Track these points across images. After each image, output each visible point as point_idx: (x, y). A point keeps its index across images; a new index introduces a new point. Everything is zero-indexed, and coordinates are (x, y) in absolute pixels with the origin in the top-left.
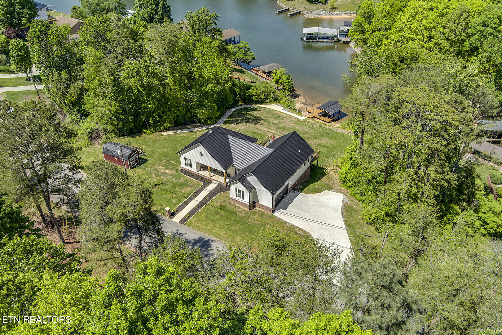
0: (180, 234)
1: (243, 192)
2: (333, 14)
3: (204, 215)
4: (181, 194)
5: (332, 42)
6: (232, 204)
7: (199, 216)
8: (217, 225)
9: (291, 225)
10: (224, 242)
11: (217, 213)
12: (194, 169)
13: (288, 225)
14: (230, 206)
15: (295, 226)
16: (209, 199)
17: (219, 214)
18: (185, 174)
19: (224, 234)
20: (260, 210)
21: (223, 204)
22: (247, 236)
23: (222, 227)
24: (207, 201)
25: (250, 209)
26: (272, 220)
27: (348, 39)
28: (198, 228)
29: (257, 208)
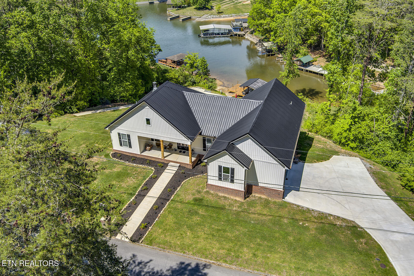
0: (140, 263)
1: (233, 170)
2: (220, 17)
3: (171, 219)
4: (122, 190)
5: (228, 36)
6: (212, 195)
7: (162, 222)
8: (201, 234)
9: (319, 213)
10: (224, 264)
11: (192, 213)
12: (136, 150)
13: (316, 214)
14: (210, 198)
15: (326, 214)
16: (172, 192)
17: (197, 213)
18: (121, 159)
19: (219, 249)
20: (260, 198)
21: (198, 196)
22: (259, 245)
23: (211, 237)
24: (169, 196)
25: (245, 198)
26: (286, 209)
27: (242, 33)
28: (166, 246)
29: (253, 194)
